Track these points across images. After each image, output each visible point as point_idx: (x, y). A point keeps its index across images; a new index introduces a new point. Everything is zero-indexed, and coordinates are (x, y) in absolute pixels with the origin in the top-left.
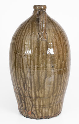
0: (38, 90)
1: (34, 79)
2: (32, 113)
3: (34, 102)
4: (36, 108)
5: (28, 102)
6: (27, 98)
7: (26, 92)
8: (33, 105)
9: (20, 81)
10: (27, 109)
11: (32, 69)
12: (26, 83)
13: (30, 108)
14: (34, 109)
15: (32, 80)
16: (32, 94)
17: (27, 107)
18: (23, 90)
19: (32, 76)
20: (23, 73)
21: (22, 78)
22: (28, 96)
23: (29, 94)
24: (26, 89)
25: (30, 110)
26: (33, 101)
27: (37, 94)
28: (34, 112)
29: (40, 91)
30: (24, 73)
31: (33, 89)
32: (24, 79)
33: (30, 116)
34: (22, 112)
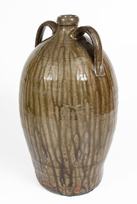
0: (97, 154)
1: (94, 140)
2: (83, 187)
3: (87, 173)
4: (88, 179)
5: (78, 175)
6: (77, 169)
7: (78, 162)
8: (85, 177)
9: (69, 148)
10: (74, 185)
11: (92, 125)
12: (79, 149)
13: (80, 182)
14: (86, 181)
15: (92, 143)
16: (87, 162)
17: (74, 181)
18: (73, 160)
19: (92, 136)
20: (76, 136)
21: (74, 143)
22: (81, 166)
23: (83, 163)
24: (80, 158)
25: (80, 185)
26: (87, 170)
27: (95, 160)
28: (86, 185)
29: (99, 154)
30: (78, 134)
31: (91, 155)
32: (77, 145)
33: (78, 193)
34: (61, 190)
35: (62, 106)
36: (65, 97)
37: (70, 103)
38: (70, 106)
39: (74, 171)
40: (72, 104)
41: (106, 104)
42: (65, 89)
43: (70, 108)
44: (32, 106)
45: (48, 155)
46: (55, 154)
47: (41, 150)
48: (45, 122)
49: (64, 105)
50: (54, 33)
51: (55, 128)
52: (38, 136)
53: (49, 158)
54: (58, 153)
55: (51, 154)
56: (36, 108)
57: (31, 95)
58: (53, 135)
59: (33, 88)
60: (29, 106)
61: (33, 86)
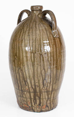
0: (55, 83)
1: (53, 74)
2: (47, 106)
3: (49, 96)
4: (50, 100)
5: (44, 97)
6: (44, 93)
7: (44, 88)
8: (48, 99)
9: (39, 78)
10: (41, 104)
11: (52, 65)
12: (45, 79)
13: (45, 102)
14: (49, 102)
15: (52, 75)
16: (49, 88)
17: (42, 102)
18: (42, 86)
19: (52, 71)
20: (43, 71)
21: (42, 75)
22: (46, 91)
23: (47, 89)
24: (45, 85)
25: (45, 104)
26: (49, 94)
27: (54, 87)
28: (49, 105)
29: (56, 84)
31: (51, 83)
32: (44, 76)
33: (44, 110)
34: (34, 109)
35: (36, 53)
36: (37, 47)
37: (40, 51)
38: (40, 52)
39: (42, 95)
40: (41, 52)
41: (59, 53)
42: (37, 43)
43: (40, 54)
44: (18, 55)
45: (27, 84)
46: (31, 83)
47: (23, 82)
48: (26, 63)
49: (36, 52)
50: (29, 15)
51: (32, 66)
52: (21, 72)
53: (27, 86)
54: (33, 82)
55: (29, 83)
56: (20, 56)
57: (17, 48)
58: (30, 71)
59: (19, 44)
60: (16, 55)
61: (19, 43)
